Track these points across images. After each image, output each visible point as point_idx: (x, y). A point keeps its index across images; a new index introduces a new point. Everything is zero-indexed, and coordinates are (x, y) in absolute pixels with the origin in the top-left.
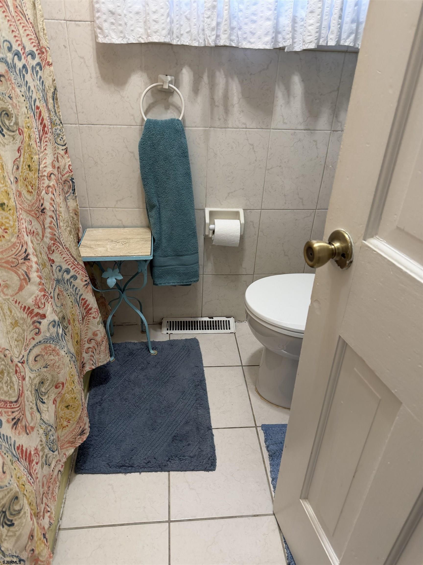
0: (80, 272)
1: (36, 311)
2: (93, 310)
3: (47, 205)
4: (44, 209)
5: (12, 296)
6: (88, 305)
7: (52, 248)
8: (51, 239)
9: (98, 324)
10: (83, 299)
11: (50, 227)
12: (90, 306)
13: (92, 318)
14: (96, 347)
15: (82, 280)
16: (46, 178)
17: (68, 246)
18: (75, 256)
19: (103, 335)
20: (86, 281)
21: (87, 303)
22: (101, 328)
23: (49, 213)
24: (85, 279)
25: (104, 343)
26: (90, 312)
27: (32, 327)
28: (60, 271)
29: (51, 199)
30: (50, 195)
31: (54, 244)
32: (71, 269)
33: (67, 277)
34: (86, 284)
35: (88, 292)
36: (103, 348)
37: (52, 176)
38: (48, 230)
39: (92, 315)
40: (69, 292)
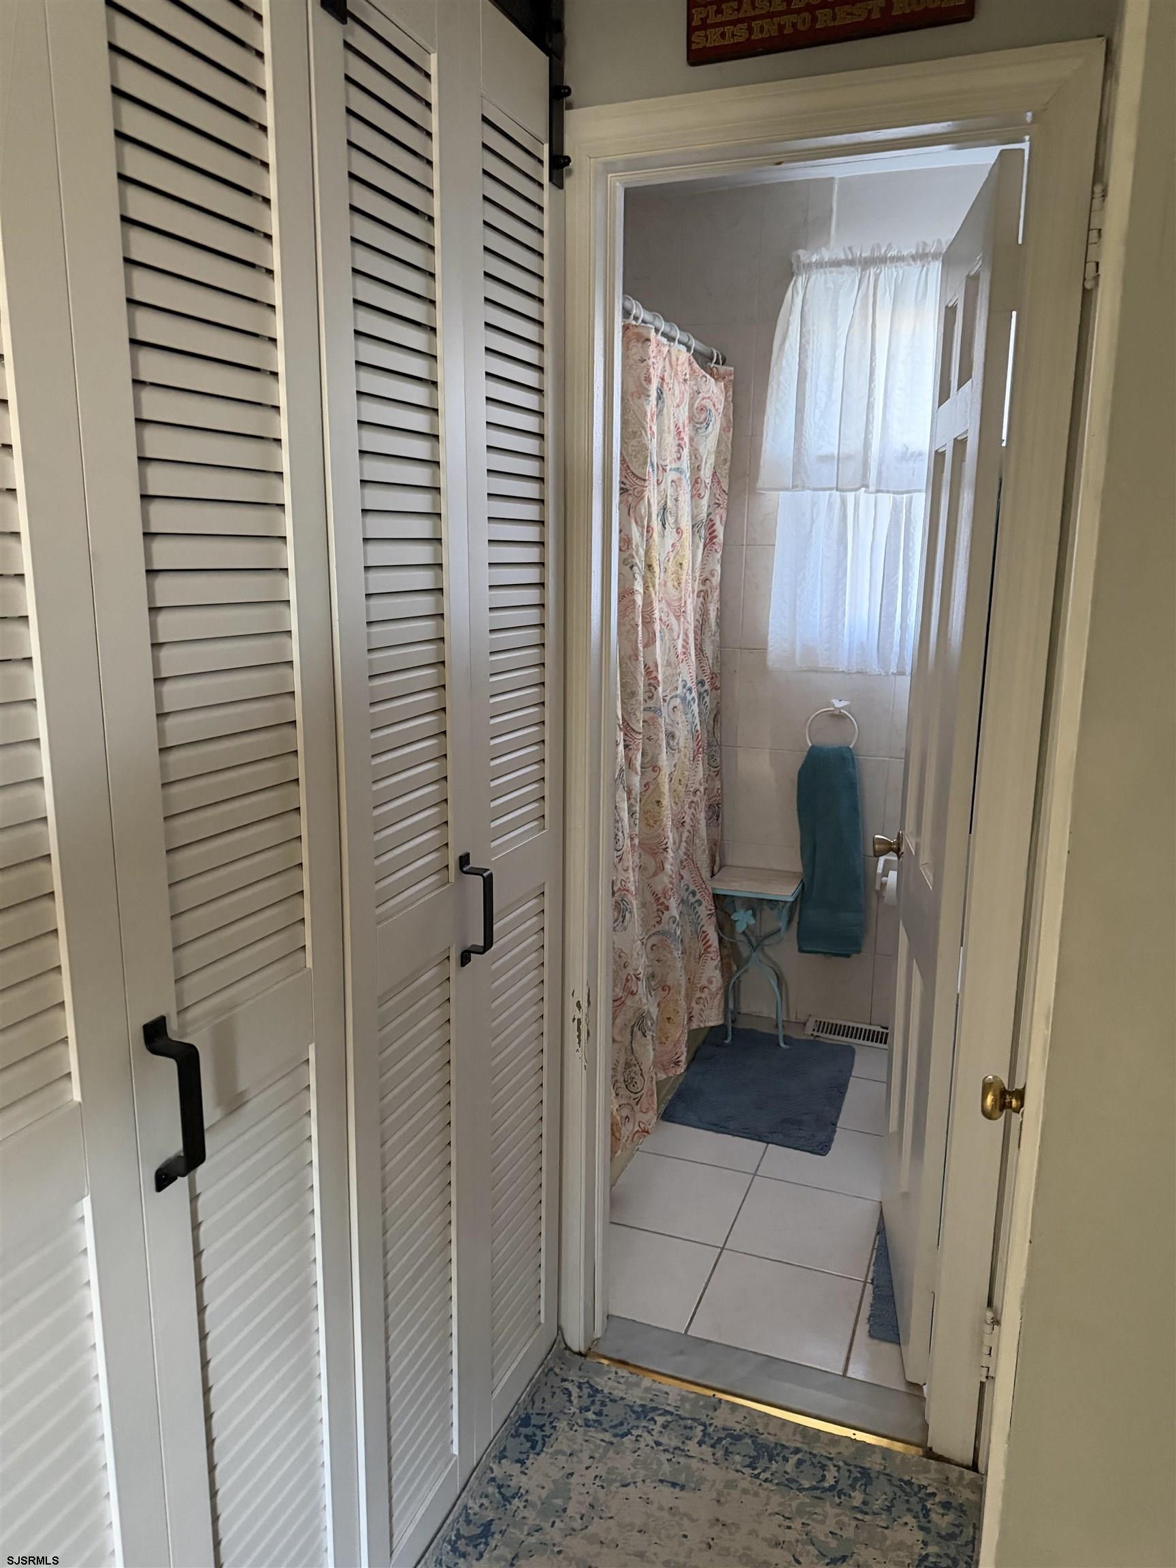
0: (707, 898)
1: (662, 900)
2: (712, 949)
3: (687, 819)
4: (684, 822)
5: (647, 878)
6: (708, 941)
7: (684, 864)
8: (685, 854)
9: (716, 968)
10: (704, 932)
11: (686, 842)
12: (710, 943)
13: (709, 958)
14: (709, 999)
15: (706, 907)
16: (691, 793)
17: (699, 866)
18: (704, 879)
19: (719, 985)
20: (710, 910)
21: (708, 937)
22: (718, 973)
23: (687, 827)
24: (710, 907)
25: (719, 996)
26: (709, 950)
27: (656, 914)
28: (687, 890)
29: (693, 814)
30: (692, 810)
31: (686, 860)
32: (698, 892)
33: (692, 900)
34: (710, 914)
35: (710, 924)
36: (716, 1002)
37: (698, 792)
38: (684, 844)
39: (711, 955)
40: (691, 918)
